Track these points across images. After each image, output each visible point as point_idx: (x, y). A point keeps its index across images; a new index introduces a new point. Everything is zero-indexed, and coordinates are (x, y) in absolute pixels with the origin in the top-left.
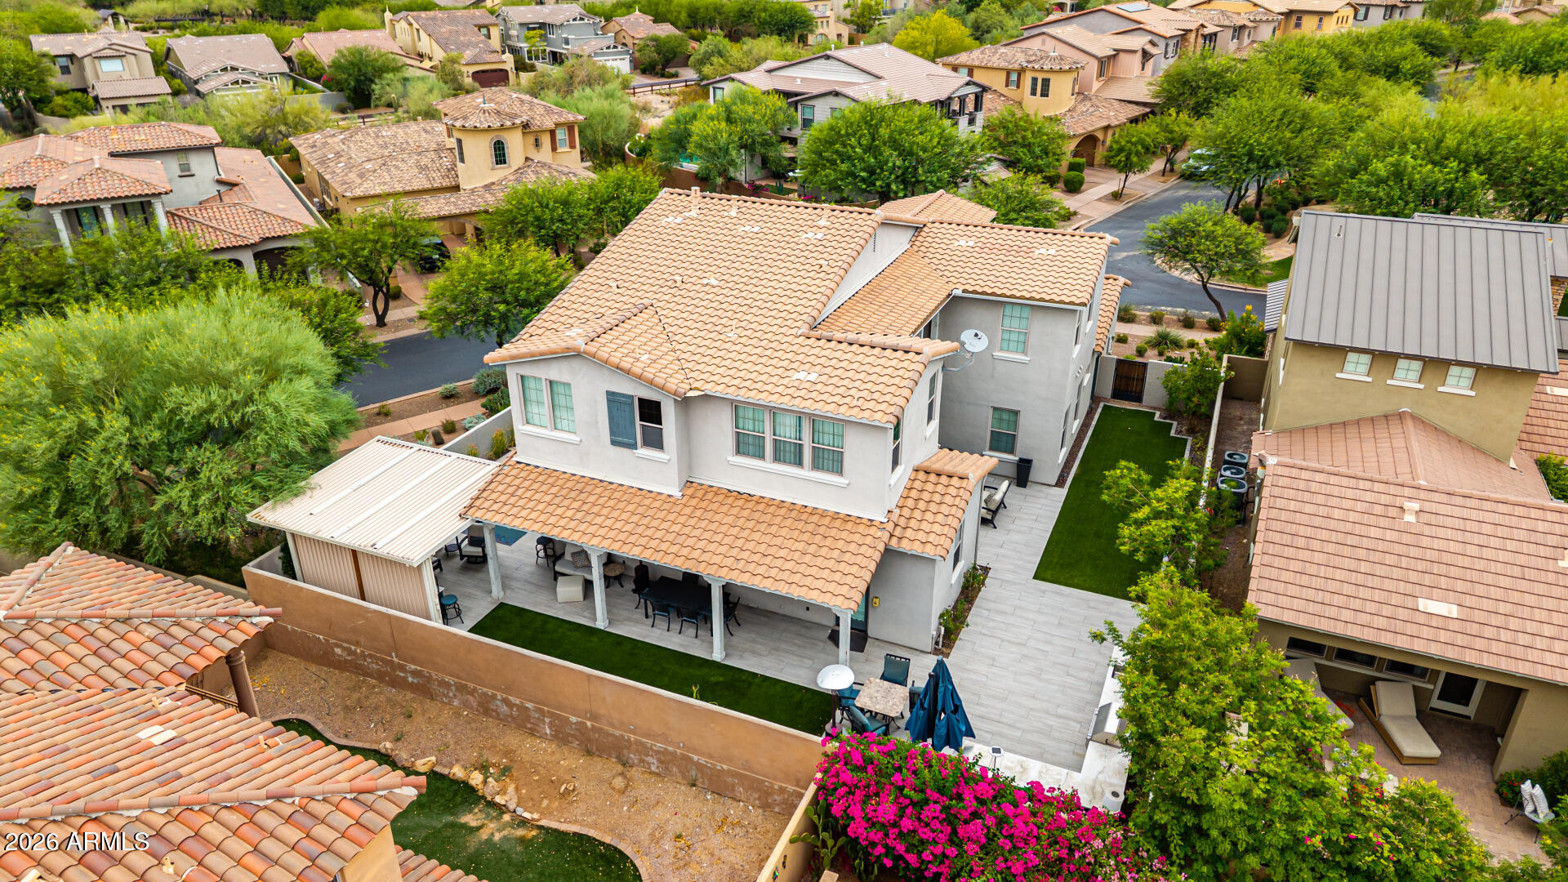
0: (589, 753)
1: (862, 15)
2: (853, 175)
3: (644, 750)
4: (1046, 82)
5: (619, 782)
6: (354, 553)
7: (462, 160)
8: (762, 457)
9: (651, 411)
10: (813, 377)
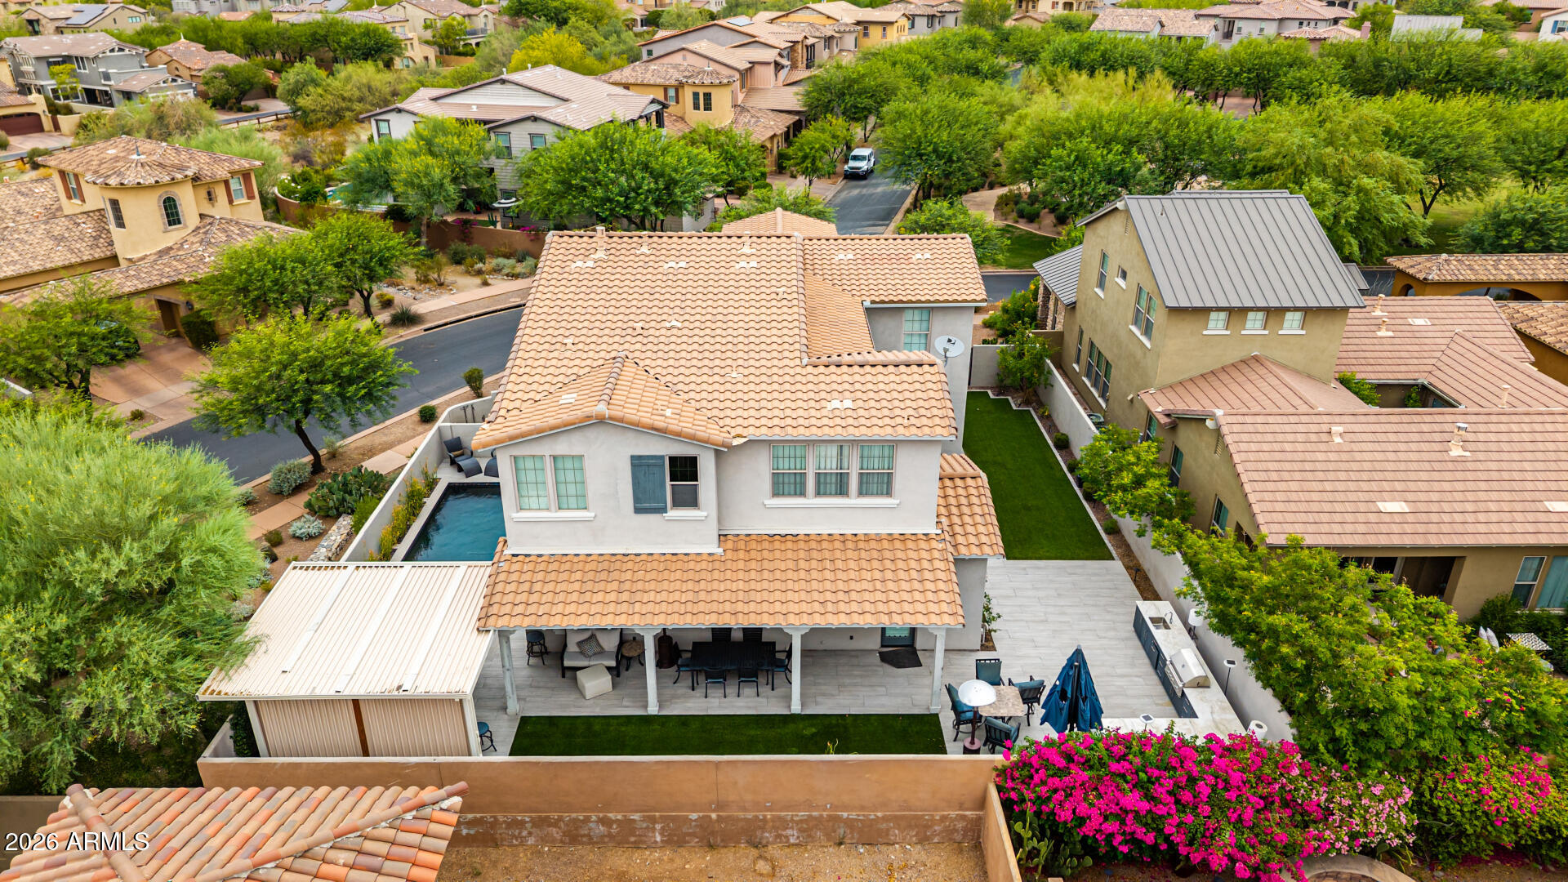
0: (711, 847)
1: (448, 37)
2: (610, 200)
3: (784, 823)
4: (708, 96)
5: (763, 866)
6: (356, 703)
7: (120, 224)
8: (803, 494)
9: (685, 469)
10: (848, 403)
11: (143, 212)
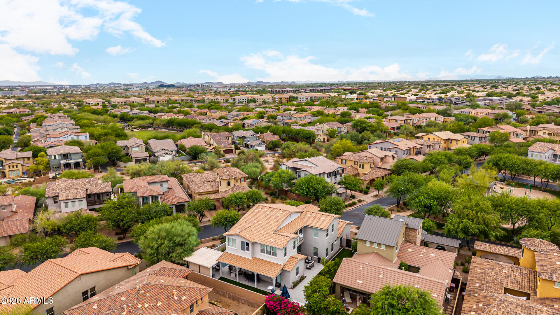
0: (233, 300)
1: (331, 133)
2: (303, 193)
3: (242, 299)
4: (363, 165)
5: (237, 304)
6: (199, 265)
7: (220, 185)
8: (265, 253)
9: (248, 244)
10: (272, 240)
11: (224, 184)
